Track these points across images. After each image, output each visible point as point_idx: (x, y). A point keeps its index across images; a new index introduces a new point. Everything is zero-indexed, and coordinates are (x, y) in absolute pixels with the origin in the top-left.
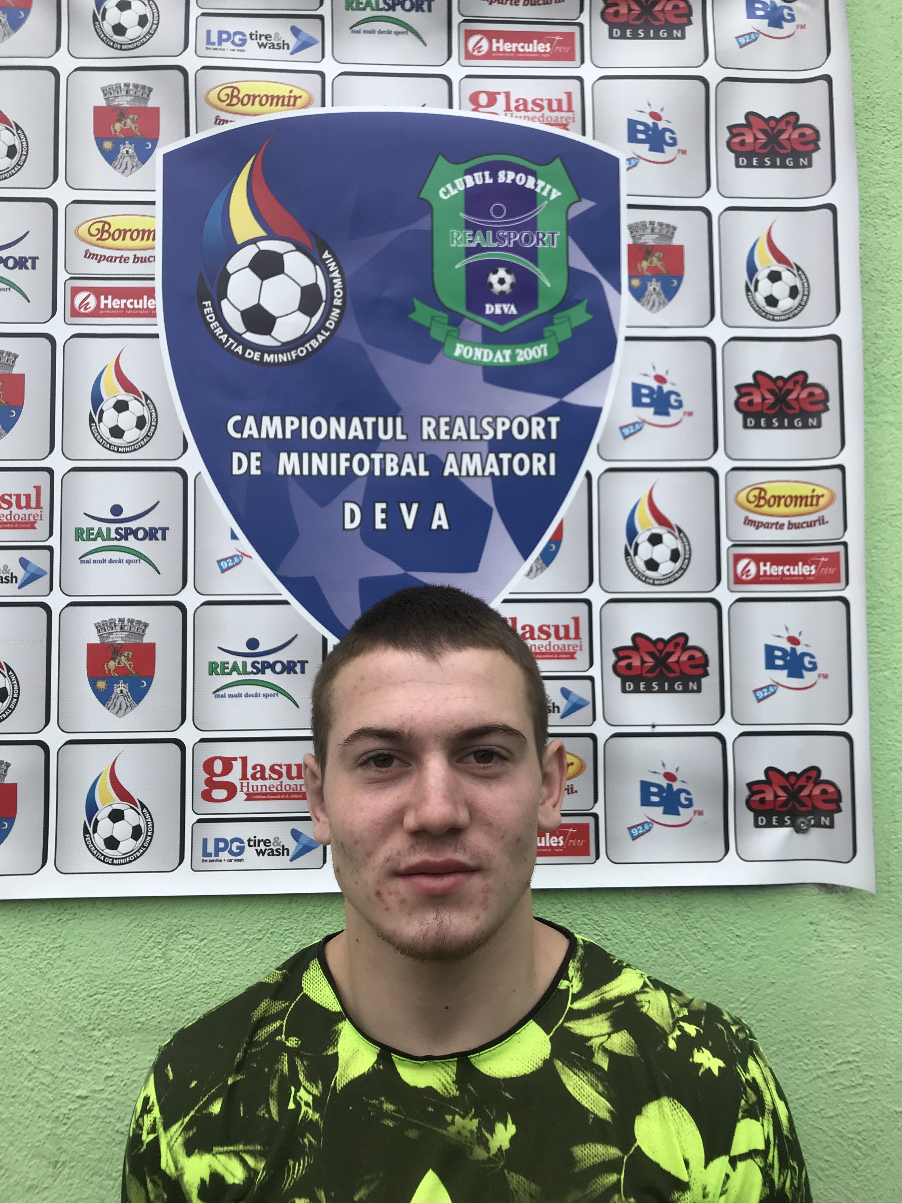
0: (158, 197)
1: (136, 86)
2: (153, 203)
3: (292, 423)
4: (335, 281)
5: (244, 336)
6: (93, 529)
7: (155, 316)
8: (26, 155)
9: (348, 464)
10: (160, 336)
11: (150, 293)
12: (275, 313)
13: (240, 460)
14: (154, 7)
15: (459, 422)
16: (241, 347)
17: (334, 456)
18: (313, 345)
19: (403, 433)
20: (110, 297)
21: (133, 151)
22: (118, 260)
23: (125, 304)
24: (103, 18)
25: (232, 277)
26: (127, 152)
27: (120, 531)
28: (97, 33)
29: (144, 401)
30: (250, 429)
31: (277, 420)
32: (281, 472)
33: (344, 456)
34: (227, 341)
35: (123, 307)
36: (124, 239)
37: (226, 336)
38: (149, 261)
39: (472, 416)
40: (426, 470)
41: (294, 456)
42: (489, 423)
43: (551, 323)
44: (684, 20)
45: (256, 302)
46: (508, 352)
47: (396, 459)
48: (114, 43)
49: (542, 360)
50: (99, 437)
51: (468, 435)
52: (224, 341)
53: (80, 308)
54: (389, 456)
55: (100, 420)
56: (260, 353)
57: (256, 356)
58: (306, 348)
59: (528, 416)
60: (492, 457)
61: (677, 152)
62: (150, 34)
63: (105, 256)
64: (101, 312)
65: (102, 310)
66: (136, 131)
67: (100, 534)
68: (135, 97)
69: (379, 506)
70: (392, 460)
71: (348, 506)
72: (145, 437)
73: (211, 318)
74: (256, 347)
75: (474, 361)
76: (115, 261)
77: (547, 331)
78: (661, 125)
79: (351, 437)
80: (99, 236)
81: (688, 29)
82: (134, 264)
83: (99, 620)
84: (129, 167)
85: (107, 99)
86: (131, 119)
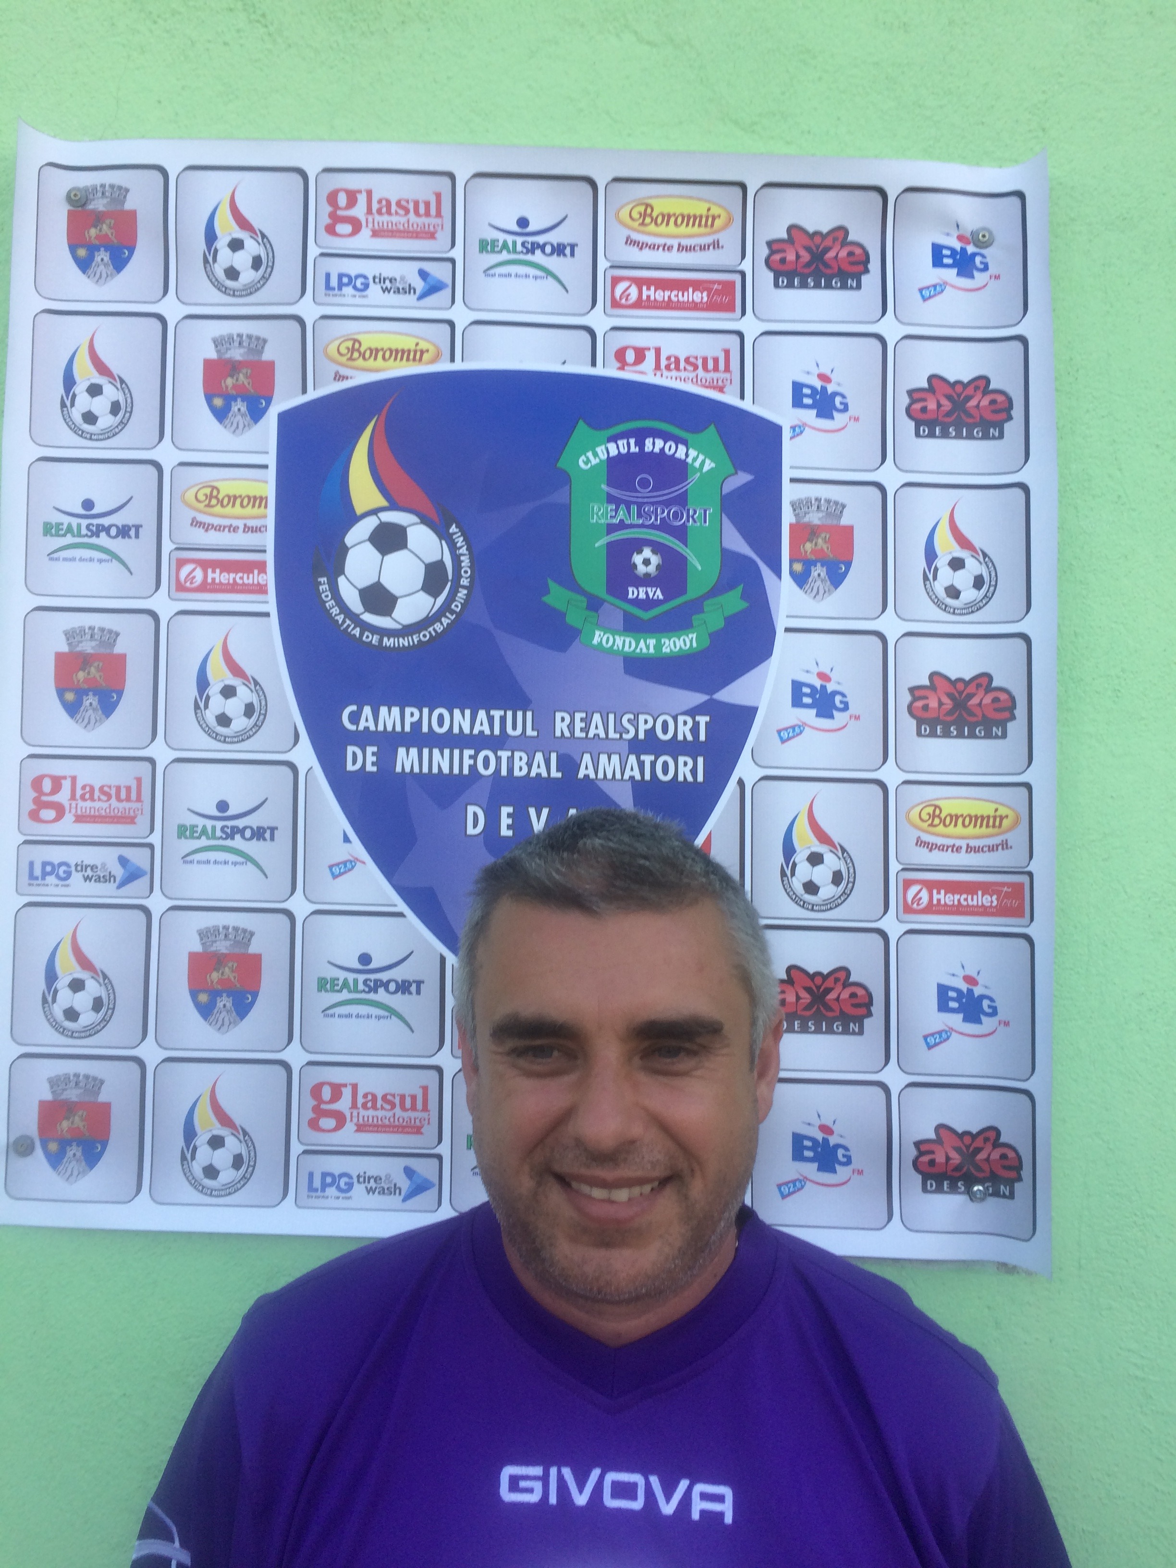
0: (271, 459)
1: (250, 337)
2: (266, 467)
3: (412, 715)
4: (462, 558)
5: (361, 616)
6: (197, 826)
7: (265, 592)
8: (131, 412)
9: (472, 762)
10: (271, 614)
11: (261, 567)
12: (397, 594)
13: (354, 754)
14: (268, 246)
15: (597, 718)
16: (358, 629)
17: (456, 752)
18: (437, 629)
19: (533, 729)
20: (218, 571)
21: (245, 409)
22: (227, 530)
23: (234, 579)
24: (215, 260)
25: (350, 551)
26: (239, 410)
27: (226, 829)
28: (207, 275)
29: (252, 687)
30: (367, 720)
31: (396, 710)
32: (399, 769)
33: (468, 753)
34: (344, 622)
35: (231, 581)
36: (233, 505)
38: (260, 531)
39: (611, 712)
40: (557, 771)
41: (414, 751)
42: (629, 721)
43: (701, 610)
44: (860, 268)
45: (376, 580)
46: (652, 642)
47: (525, 758)
48: (226, 287)
49: (689, 652)
50: (204, 726)
51: (607, 733)
53: (185, 582)
54: (517, 755)
55: (206, 706)
56: (379, 637)
57: (375, 640)
58: (430, 633)
59: (674, 714)
60: (632, 759)
61: (848, 418)
62: (265, 278)
63: (213, 525)
64: (208, 587)
65: (210, 584)
66: (250, 387)
67: (204, 831)
68: (249, 349)
69: (506, 810)
70: (521, 759)
71: (471, 809)
72: (253, 727)
73: (327, 596)
74: (374, 630)
75: (615, 650)
76: (224, 530)
77: (696, 619)
78: (831, 388)
79: (476, 731)
80: (206, 502)
81: (864, 278)
82: (245, 534)
83: (202, 925)
84: (241, 426)
85: (218, 352)
86: (244, 374)
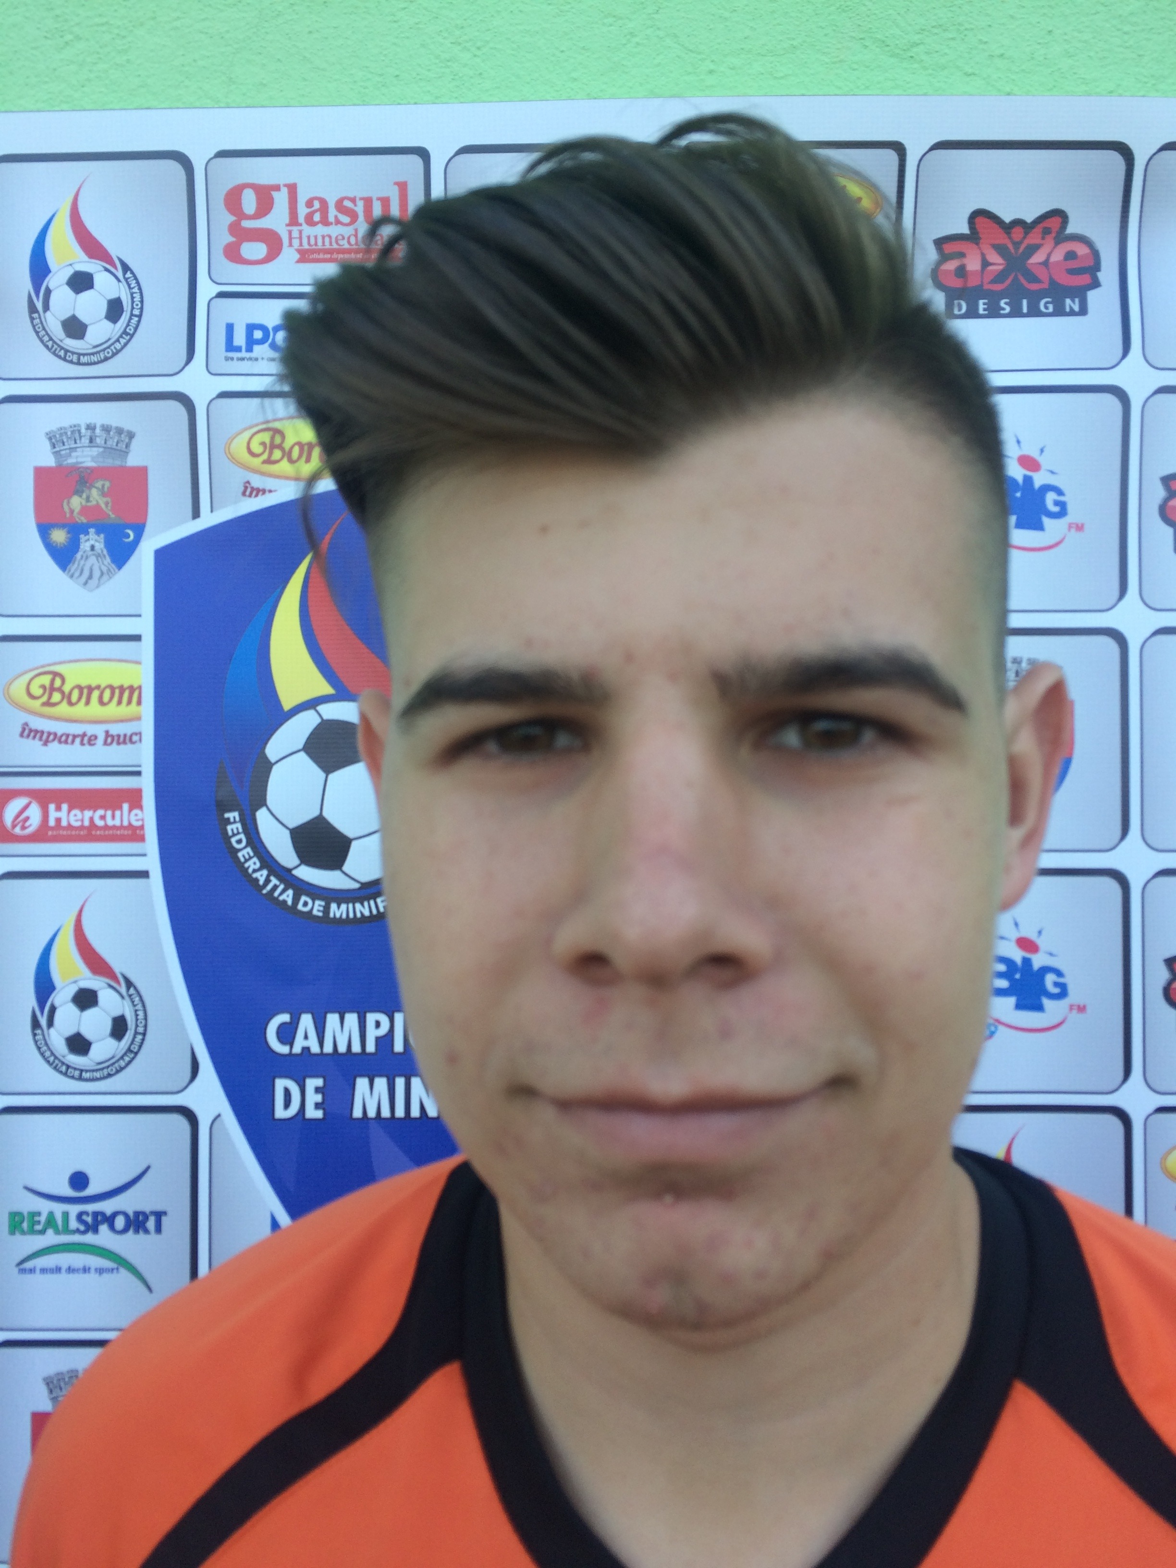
0: (146, 626)
1: (106, 429)
2: (137, 638)
3: (378, 1024)
5: (295, 872)
6: (39, 1214)
7: (142, 839)
10: (151, 874)
11: (134, 798)
12: (350, 834)
13: (287, 1093)
14: (133, 283)
16: (290, 892)
20: (65, 807)
21: (102, 546)
22: (78, 740)
23: (91, 819)
24: (46, 307)
25: (275, 768)
26: (93, 548)
27: (84, 1217)
28: (37, 333)
29: (123, 990)
30: (306, 1037)
31: (352, 1019)
32: (357, 1113)
34: (267, 881)
35: (87, 823)
36: (88, 703)
37: (265, 872)
38: (131, 742)
41: (381, 1083)
44: (1085, 279)
45: (316, 813)
48: (67, 351)
50: (48, 1054)
52: (261, 882)
53: (14, 826)
55: (50, 1023)
56: (323, 903)
57: (317, 908)
61: (1066, 526)
62: (128, 335)
63: (55, 734)
64: (50, 833)
65: (52, 828)
66: (108, 510)
67: (51, 1221)
68: (104, 448)
72: (125, 1054)
73: (239, 842)
74: (315, 892)
76: (73, 742)
78: (1039, 479)
80: (44, 699)
81: (1092, 296)
82: (107, 747)
83: (51, 1370)
84: (97, 574)
85: (56, 454)
86: (96, 488)
